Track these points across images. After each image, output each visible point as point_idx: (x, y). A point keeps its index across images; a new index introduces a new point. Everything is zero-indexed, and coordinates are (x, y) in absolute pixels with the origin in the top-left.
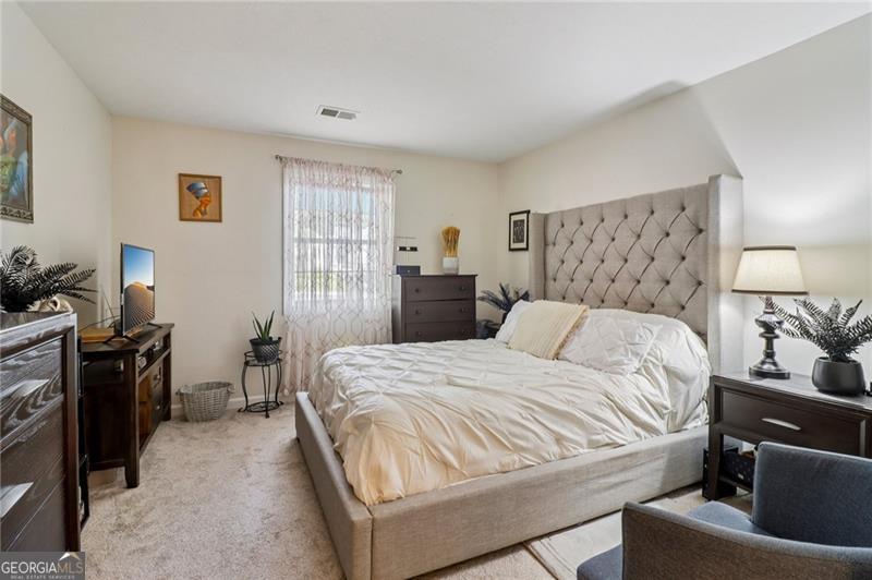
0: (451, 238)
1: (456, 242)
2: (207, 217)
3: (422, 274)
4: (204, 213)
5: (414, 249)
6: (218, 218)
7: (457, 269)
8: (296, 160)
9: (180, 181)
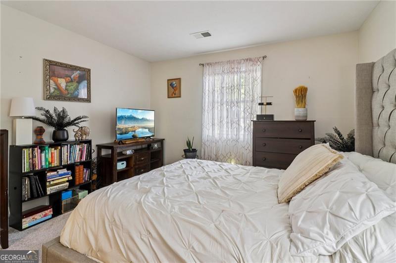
0: (301, 94)
1: (305, 96)
2: (176, 96)
3: (275, 120)
4: (175, 94)
5: (270, 104)
6: (179, 96)
7: (306, 116)
8: (208, 64)
9: (168, 82)
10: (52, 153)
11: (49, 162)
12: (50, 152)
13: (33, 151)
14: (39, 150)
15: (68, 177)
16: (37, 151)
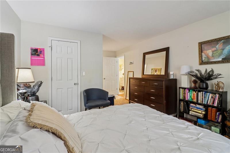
10: (193, 94)
11: (192, 98)
12: (192, 93)
13: (184, 90)
14: (188, 91)
15: (202, 111)
16: (187, 91)
